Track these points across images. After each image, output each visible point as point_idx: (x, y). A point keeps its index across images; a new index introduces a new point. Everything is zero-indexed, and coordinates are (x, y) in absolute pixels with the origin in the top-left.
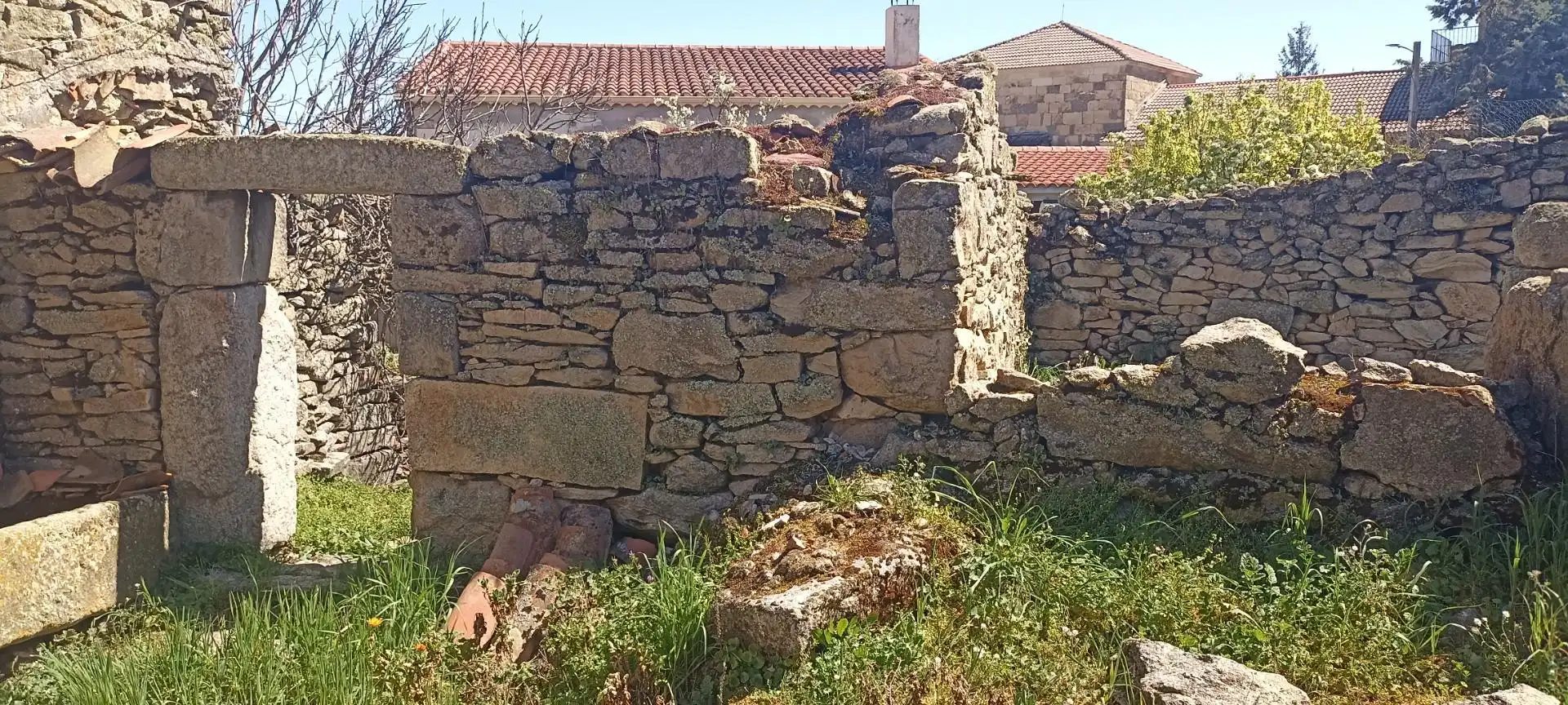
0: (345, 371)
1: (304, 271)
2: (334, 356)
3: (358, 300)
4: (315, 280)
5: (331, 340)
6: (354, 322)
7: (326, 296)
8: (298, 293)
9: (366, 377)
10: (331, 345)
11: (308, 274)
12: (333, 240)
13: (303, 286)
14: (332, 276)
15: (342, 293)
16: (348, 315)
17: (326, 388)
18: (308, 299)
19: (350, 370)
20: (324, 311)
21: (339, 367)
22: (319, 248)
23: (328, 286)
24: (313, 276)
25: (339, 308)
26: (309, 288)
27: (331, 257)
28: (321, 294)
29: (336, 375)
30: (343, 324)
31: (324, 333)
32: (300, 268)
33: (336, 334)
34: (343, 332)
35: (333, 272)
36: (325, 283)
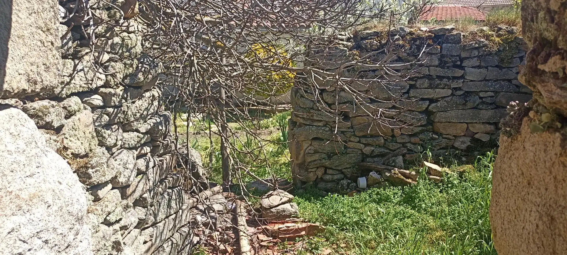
0: (147, 167)
1: (102, 65)
2: (136, 153)
3: (156, 92)
4: (113, 76)
5: (131, 138)
6: (153, 115)
7: (125, 91)
8: (96, 91)
9: (165, 166)
10: (133, 143)
11: (106, 68)
12: (130, 33)
13: (100, 83)
14: (131, 70)
15: (139, 87)
16: (147, 109)
17: (129, 191)
18: (106, 98)
19: (151, 164)
20: (124, 108)
21: (141, 163)
22: (117, 40)
23: (127, 81)
24: (111, 71)
25: (138, 103)
26: (107, 85)
27: (129, 50)
28: (120, 91)
29: (140, 172)
30: (144, 118)
31: (124, 131)
32: (96, 63)
33: (137, 131)
34: (143, 128)
35: (131, 65)
36: (125, 78)
